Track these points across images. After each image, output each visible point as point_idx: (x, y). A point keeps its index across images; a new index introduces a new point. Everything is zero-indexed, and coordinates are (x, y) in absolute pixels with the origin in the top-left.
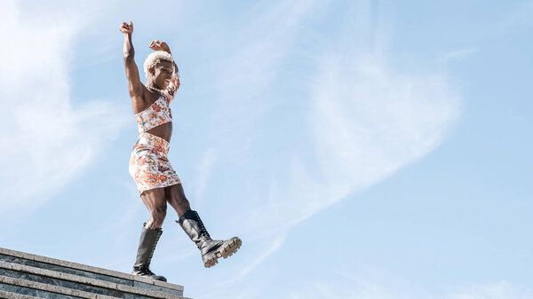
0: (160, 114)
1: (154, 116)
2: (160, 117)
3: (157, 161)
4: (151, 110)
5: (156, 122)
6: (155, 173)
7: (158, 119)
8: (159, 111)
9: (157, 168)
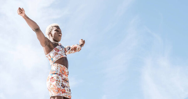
0: (60, 52)
1: (56, 54)
2: (60, 54)
3: (61, 80)
4: (54, 51)
5: (59, 57)
6: (59, 87)
7: (59, 55)
8: (59, 51)
9: (60, 84)
